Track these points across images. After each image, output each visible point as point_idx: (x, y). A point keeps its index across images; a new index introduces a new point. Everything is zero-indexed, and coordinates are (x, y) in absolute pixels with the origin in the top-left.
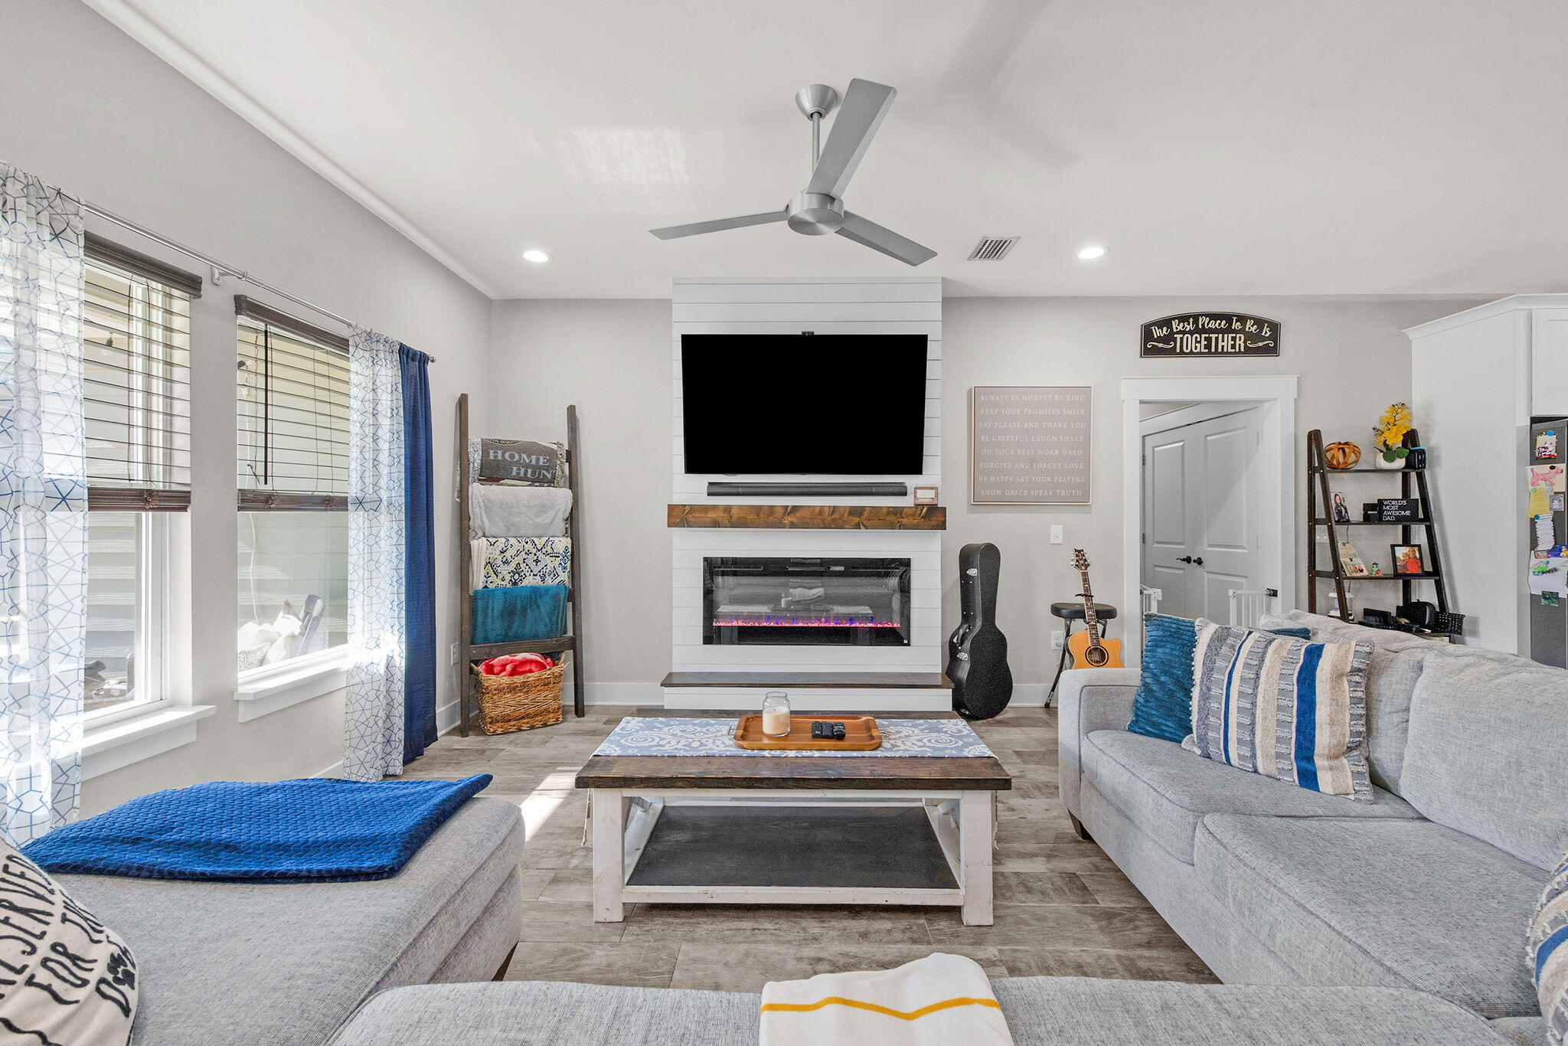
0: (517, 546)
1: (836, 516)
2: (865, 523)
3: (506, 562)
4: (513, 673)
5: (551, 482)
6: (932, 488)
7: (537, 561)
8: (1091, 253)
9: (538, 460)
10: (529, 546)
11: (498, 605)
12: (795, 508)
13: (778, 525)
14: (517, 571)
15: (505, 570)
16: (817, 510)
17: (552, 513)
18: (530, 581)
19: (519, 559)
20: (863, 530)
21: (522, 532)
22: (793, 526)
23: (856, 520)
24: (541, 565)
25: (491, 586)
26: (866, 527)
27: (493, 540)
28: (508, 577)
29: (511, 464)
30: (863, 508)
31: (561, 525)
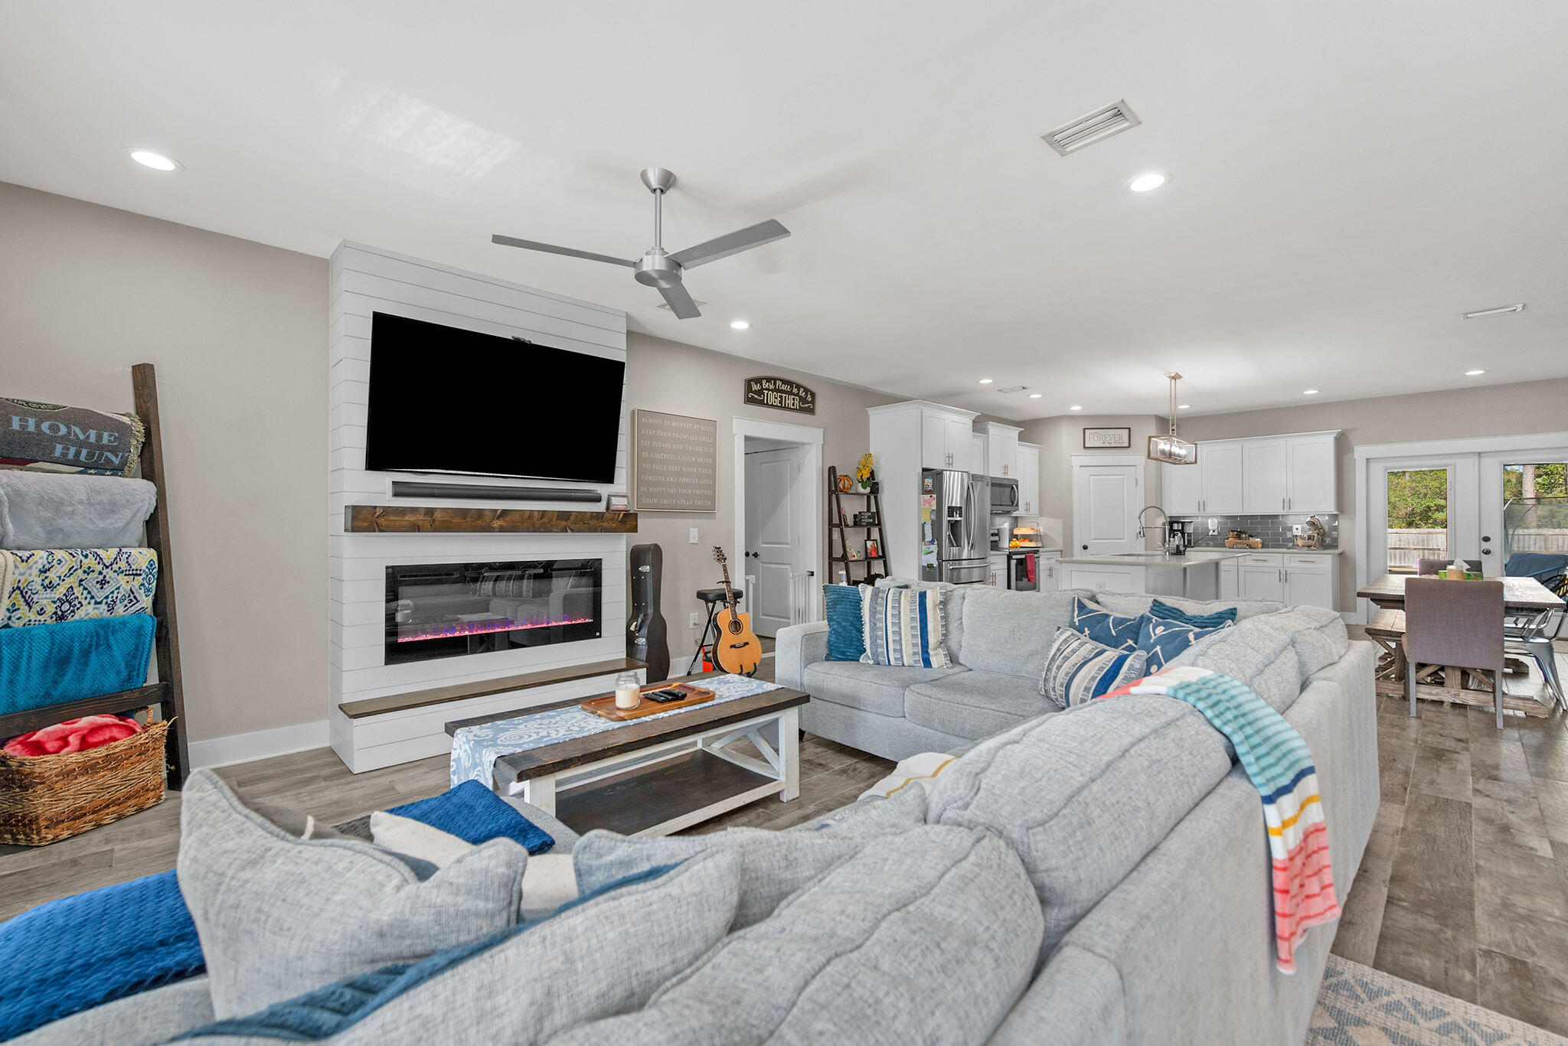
0: (69, 561)
1: (545, 520)
2: (572, 526)
3: (50, 586)
4: (84, 745)
5: (118, 470)
6: (624, 496)
7: (103, 583)
8: (740, 325)
9: (99, 437)
10: (90, 561)
11: (40, 651)
12: (505, 512)
13: (488, 529)
14: (68, 598)
15: (46, 600)
16: (527, 514)
17: (128, 514)
18: (88, 612)
19: (72, 581)
20: (570, 533)
21: (76, 540)
22: (502, 529)
23: (563, 523)
24: (108, 589)
25: (17, 624)
26: (572, 531)
27: (25, 554)
28: (50, 609)
29: (53, 440)
30: (569, 513)
31: (138, 530)
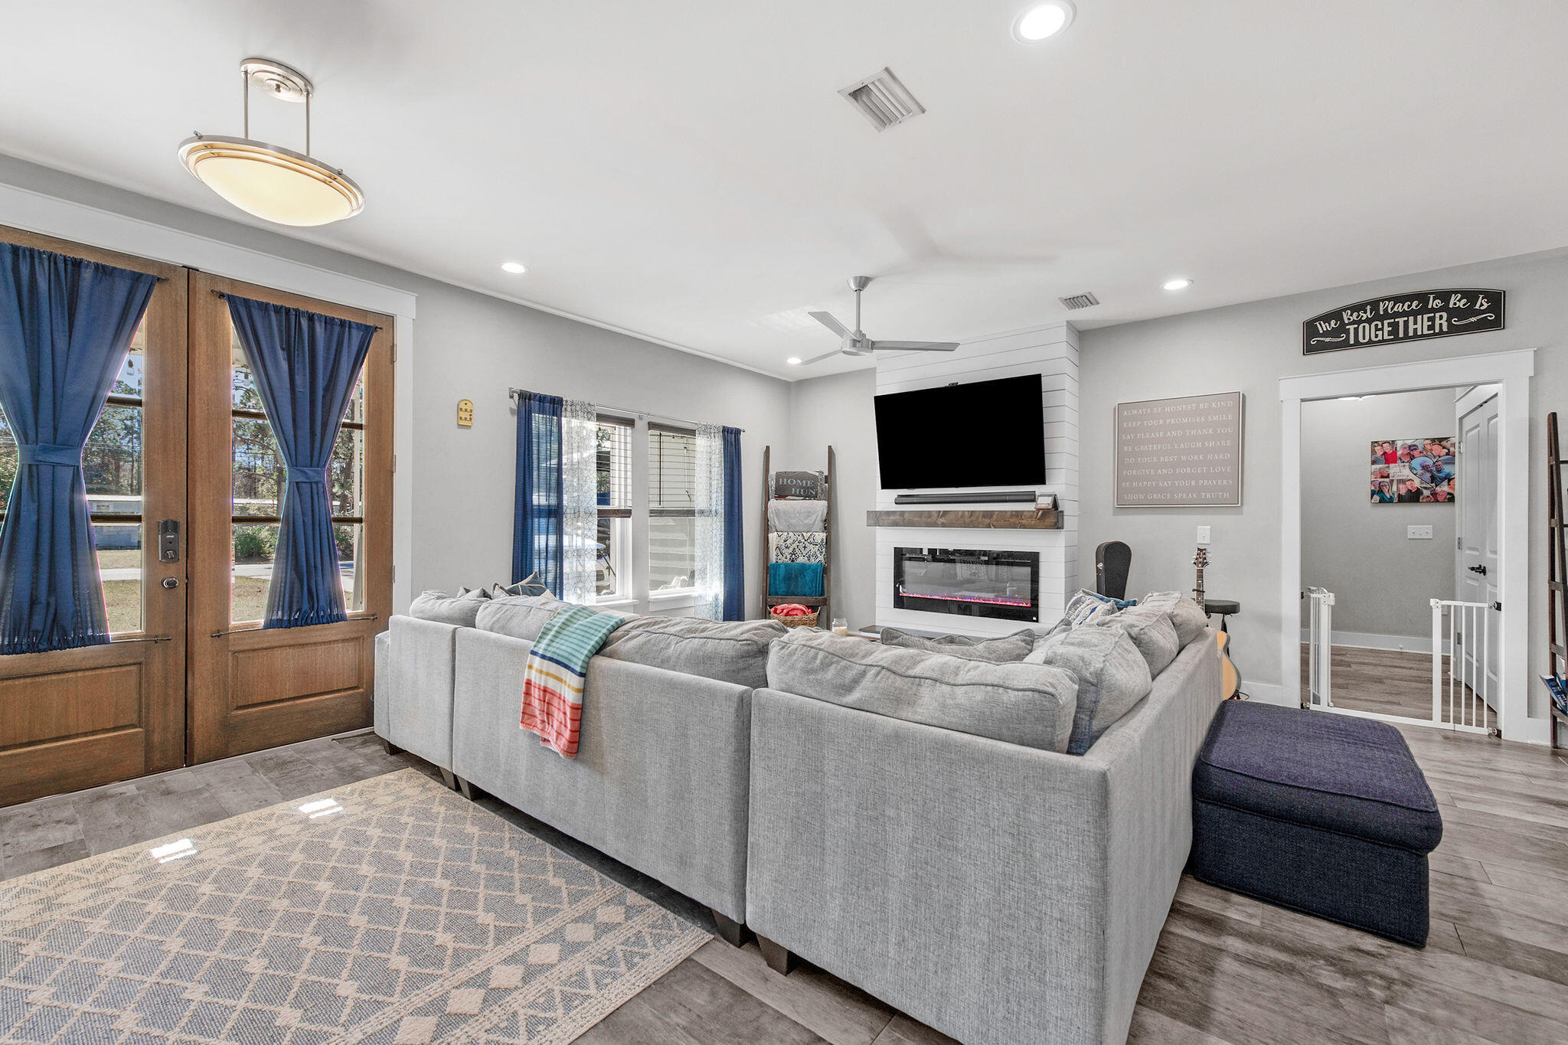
0: (794, 538)
1: (973, 518)
2: (994, 523)
3: (787, 547)
4: (787, 614)
5: (815, 497)
6: (1050, 496)
7: (805, 547)
8: (1176, 285)
9: (807, 483)
10: (800, 538)
11: (782, 572)
12: (945, 513)
13: (934, 525)
14: (793, 553)
15: (787, 552)
16: (960, 514)
17: (814, 517)
18: (801, 560)
19: (794, 546)
20: (993, 529)
21: (797, 529)
22: (944, 525)
23: (987, 521)
24: (807, 550)
25: (779, 561)
26: (995, 527)
27: (780, 534)
28: (789, 557)
29: (792, 486)
30: (992, 513)
31: (819, 525)
